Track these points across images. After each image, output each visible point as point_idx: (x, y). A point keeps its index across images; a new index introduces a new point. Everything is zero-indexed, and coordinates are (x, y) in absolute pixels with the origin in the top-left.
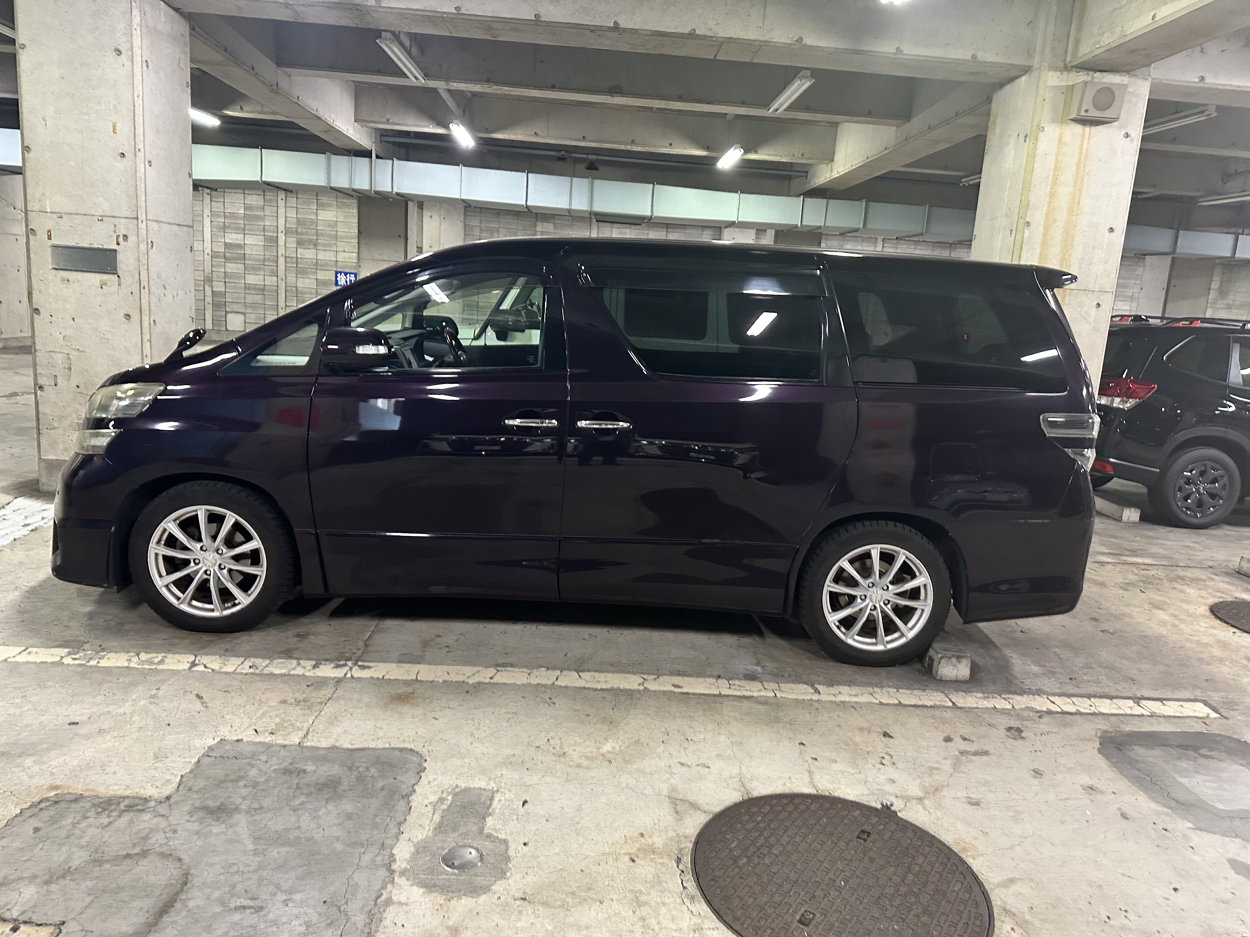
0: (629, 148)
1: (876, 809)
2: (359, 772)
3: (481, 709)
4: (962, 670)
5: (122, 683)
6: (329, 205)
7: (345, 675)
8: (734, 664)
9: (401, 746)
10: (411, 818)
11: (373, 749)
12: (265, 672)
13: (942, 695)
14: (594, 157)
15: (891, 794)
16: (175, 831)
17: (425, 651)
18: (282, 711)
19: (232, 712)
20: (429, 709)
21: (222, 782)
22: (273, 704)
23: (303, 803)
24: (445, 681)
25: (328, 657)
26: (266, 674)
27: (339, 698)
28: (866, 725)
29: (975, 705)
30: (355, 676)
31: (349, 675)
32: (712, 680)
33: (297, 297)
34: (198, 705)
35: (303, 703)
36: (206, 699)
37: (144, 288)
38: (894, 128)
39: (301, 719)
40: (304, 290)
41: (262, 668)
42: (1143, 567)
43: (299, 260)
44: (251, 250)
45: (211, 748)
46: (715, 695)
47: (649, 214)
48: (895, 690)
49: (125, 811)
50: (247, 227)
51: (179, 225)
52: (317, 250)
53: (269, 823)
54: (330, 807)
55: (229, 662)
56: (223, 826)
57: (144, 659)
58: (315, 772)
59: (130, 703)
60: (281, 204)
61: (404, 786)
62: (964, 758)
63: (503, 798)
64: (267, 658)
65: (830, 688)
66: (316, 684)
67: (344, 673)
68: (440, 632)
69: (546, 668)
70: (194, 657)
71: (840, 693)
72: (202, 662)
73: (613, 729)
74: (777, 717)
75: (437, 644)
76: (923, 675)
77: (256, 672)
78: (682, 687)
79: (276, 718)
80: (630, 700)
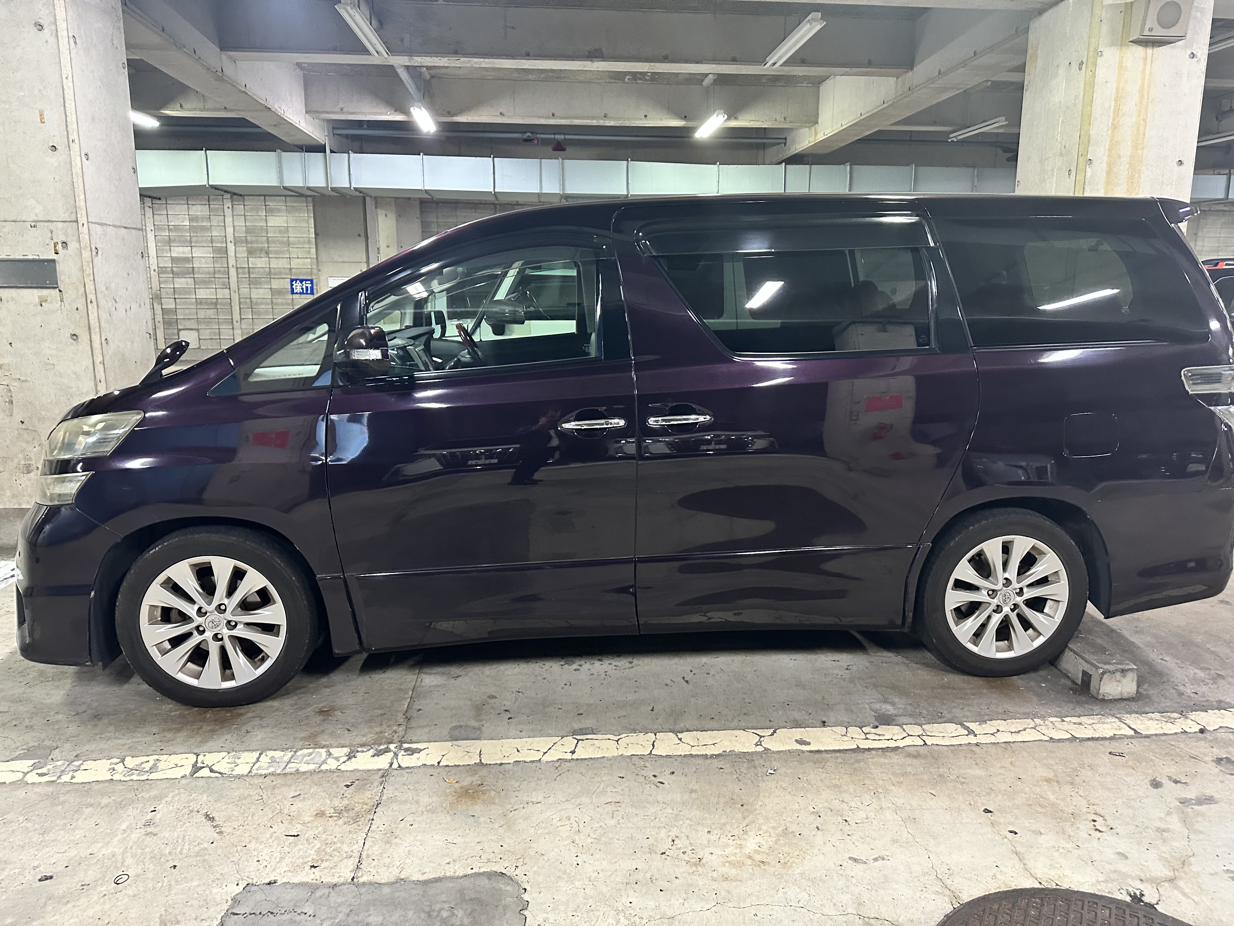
0: (602, 123)
1: (1126, 904)
2: (443, 920)
3: (573, 801)
4: (1128, 686)
5: (106, 806)
6: (279, 210)
7: (391, 764)
8: (859, 704)
9: (488, 869)
11: (451, 878)
12: (287, 770)
13: (1116, 721)
14: (562, 137)
17: (481, 721)
18: (321, 829)
19: (257, 839)
20: (509, 807)
22: (307, 819)
24: (517, 762)
25: (364, 739)
26: (291, 774)
27: (390, 800)
28: (1051, 775)
29: (1161, 731)
30: (403, 765)
31: (395, 766)
33: (252, 308)
34: (209, 832)
35: (345, 814)
36: (219, 820)
37: (91, 302)
38: (892, 80)
40: (259, 301)
41: (283, 765)
43: (251, 270)
44: (200, 263)
45: (234, 900)
46: (853, 751)
47: (625, 193)
50: (194, 239)
51: (125, 228)
52: (269, 258)
57: (131, 767)
59: (119, 837)
60: (228, 212)
62: (1189, 810)
64: (287, 749)
65: (984, 726)
66: (357, 782)
67: (390, 761)
68: (492, 690)
69: (634, 731)
70: (194, 757)
71: (998, 731)
72: (206, 763)
73: (749, 816)
74: (940, 775)
75: (493, 708)
76: (1080, 695)
77: (279, 771)
78: (809, 744)
79: (316, 842)
80: (753, 769)
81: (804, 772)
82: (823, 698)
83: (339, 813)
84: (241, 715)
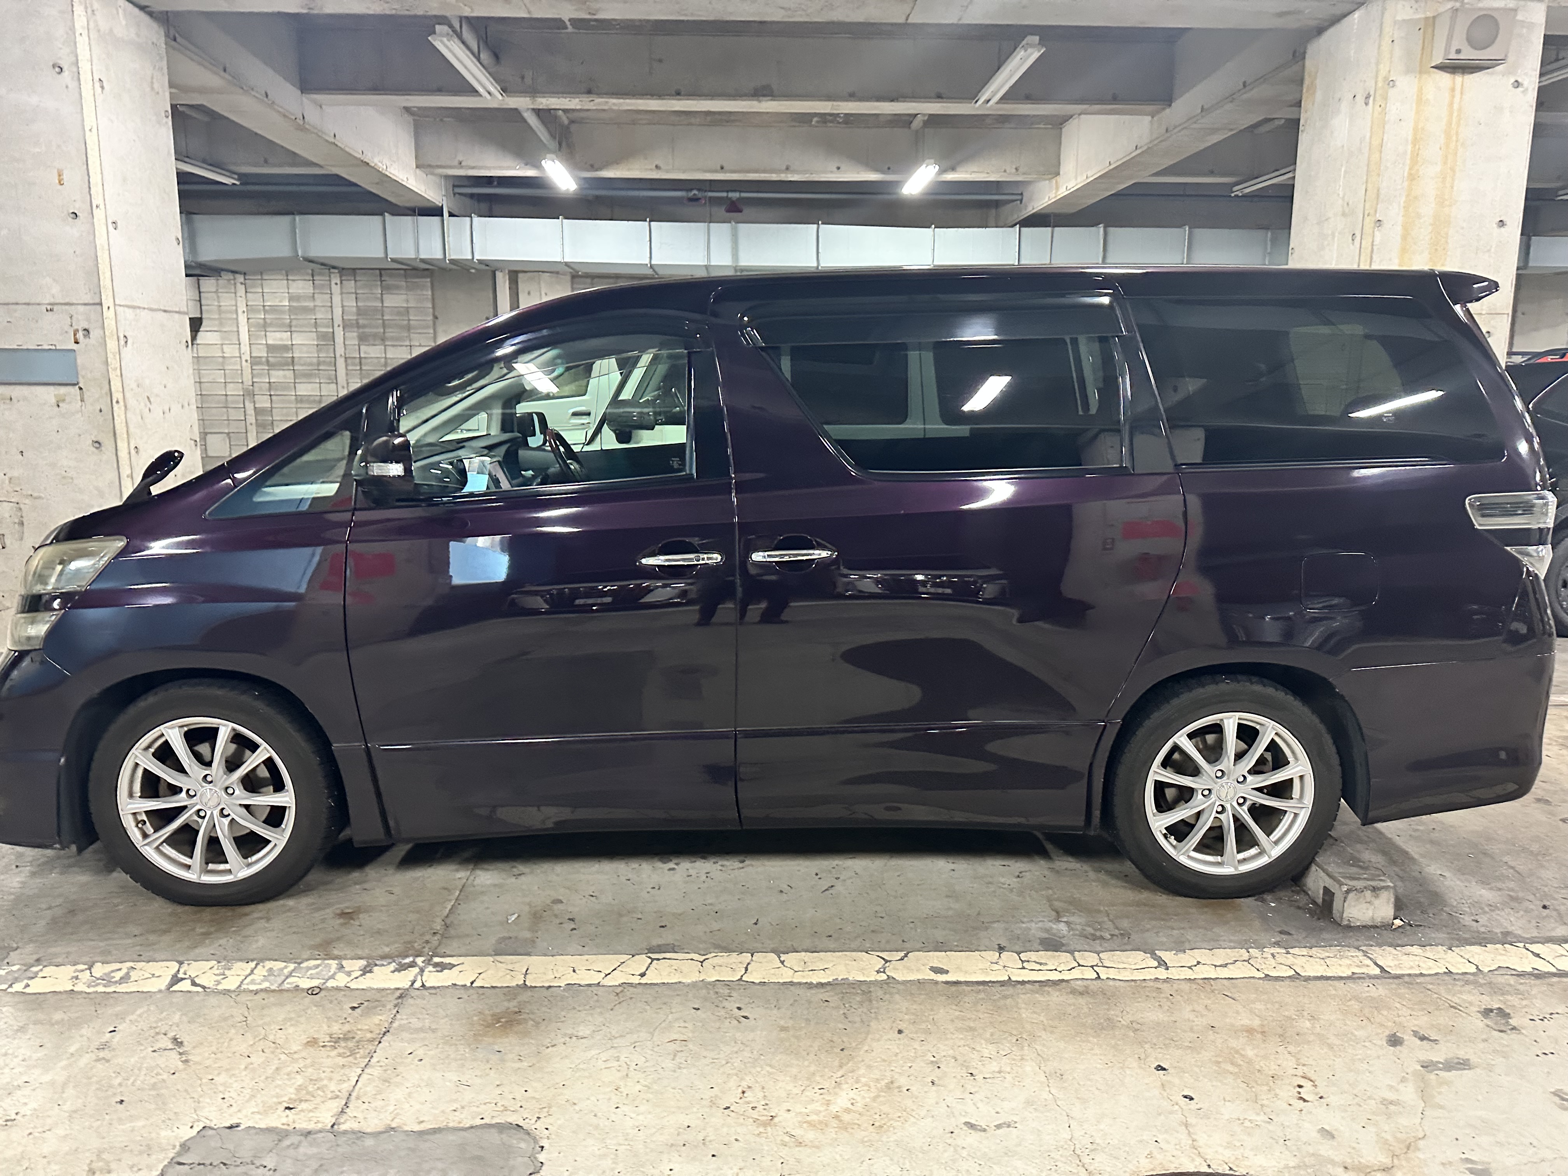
0: (782, 177)
3: (629, 1036)
4: (1382, 908)
5: (58, 1023)
7: (413, 982)
8: (1023, 923)
9: (502, 1119)
11: (454, 1129)
12: (286, 986)
13: (1359, 954)
14: (737, 195)
17: (537, 932)
18: (308, 1061)
19: (227, 1070)
20: (547, 1042)
22: (295, 1048)
24: (569, 986)
25: (387, 950)
26: (288, 990)
27: (402, 1028)
28: (1256, 1022)
29: (1418, 972)
30: (427, 985)
31: (418, 984)
32: (992, 955)
34: (173, 1059)
35: (343, 1044)
36: (186, 1048)
37: (118, 402)
38: (1148, 118)
39: (337, 1076)
41: (280, 980)
44: (301, 352)
45: (184, 1147)
46: (1002, 983)
47: (814, 265)
48: (1284, 951)
50: (294, 323)
51: (165, 312)
52: (385, 345)
55: (232, 972)
57: (98, 976)
59: (65, 1062)
60: (336, 290)
62: (1432, 1076)
64: (292, 959)
65: (1181, 955)
66: (366, 1003)
67: (412, 978)
68: (561, 893)
69: (728, 950)
70: (177, 965)
71: (1199, 963)
72: (188, 973)
73: (848, 1063)
74: (1109, 1019)
75: (556, 916)
76: (1319, 919)
77: (273, 988)
78: (947, 972)
79: (298, 1076)
80: (867, 1003)
81: (932, 1010)
82: (979, 914)
83: (336, 1041)
84: (246, 915)
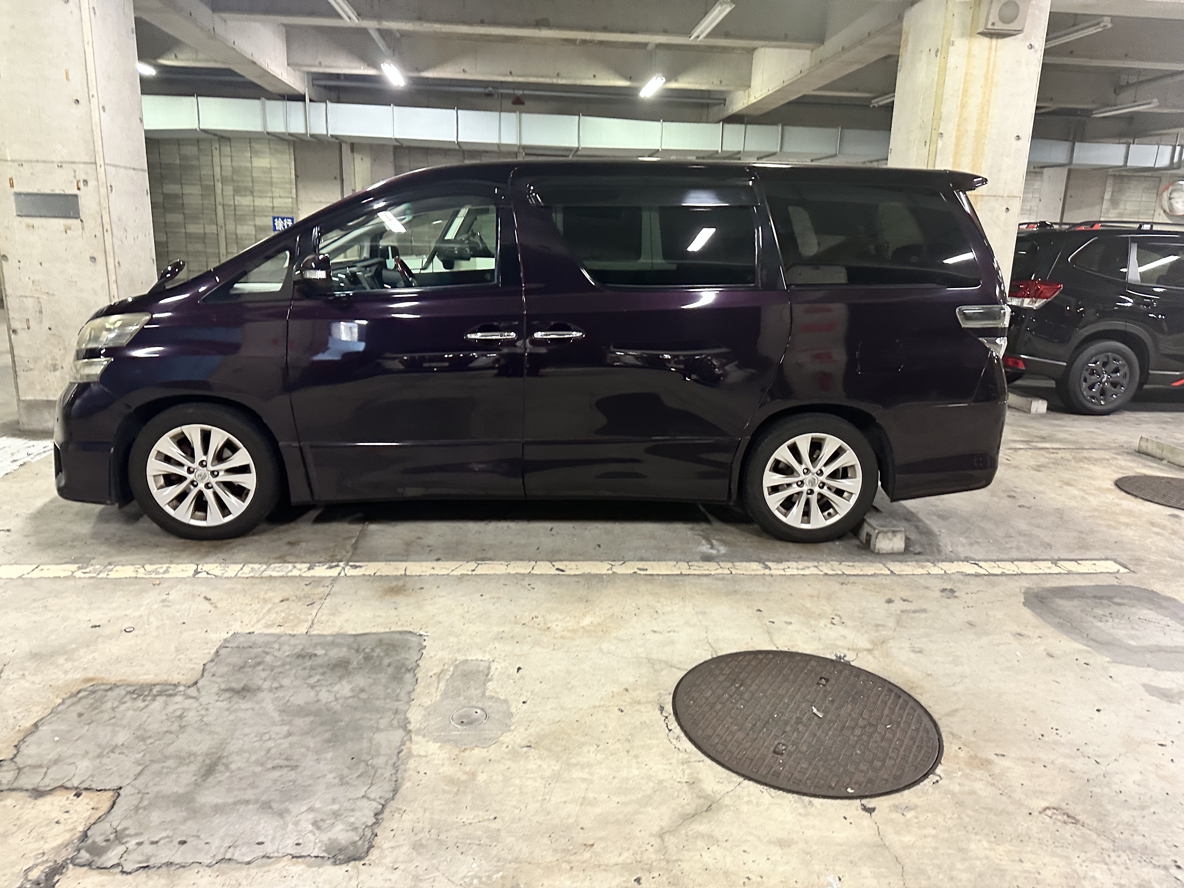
0: (555, 81)
1: (832, 661)
2: (366, 653)
4: (898, 543)
5: (133, 591)
6: (263, 152)
7: (339, 574)
8: (692, 549)
9: (400, 629)
10: (419, 689)
11: (374, 634)
12: (264, 575)
13: (881, 565)
14: (521, 92)
15: (843, 648)
16: (207, 709)
17: (408, 551)
18: (285, 607)
21: (242, 668)
22: (276, 602)
23: (319, 681)
24: (431, 575)
26: (266, 577)
28: (814, 593)
30: (349, 574)
31: (342, 574)
32: (674, 563)
33: (237, 245)
34: (207, 606)
37: (107, 231)
38: (809, 52)
39: (305, 613)
40: (244, 238)
41: (261, 572)
42: (1052, 451)
43: (237, 208)
45: (225, 640)
47: (577, 145)
48: (838, 563)
49: (157, 695)
51: (133, 169)
52: (254, 196)
53: (292, 699)
54: (344, 682)
55: (229, 569)
56: (249, 703)
57: (149, 570)
58: (325, 654)
60: (216, 152)
61: (408, 663)
63: (499, 667)
64: (264, 563)
66: (314, 583)
69: (522, 560)
70: (196, 566)
71: (789, 568)
72: (204, 569)
73: (589, 607)
74: (734, 590)
75: (419, 545)
76: (861, 549)
77: (257, 576)
78: (646, 570)
80: (601, 583)
81: (637, 586)
82: (667, 545)
